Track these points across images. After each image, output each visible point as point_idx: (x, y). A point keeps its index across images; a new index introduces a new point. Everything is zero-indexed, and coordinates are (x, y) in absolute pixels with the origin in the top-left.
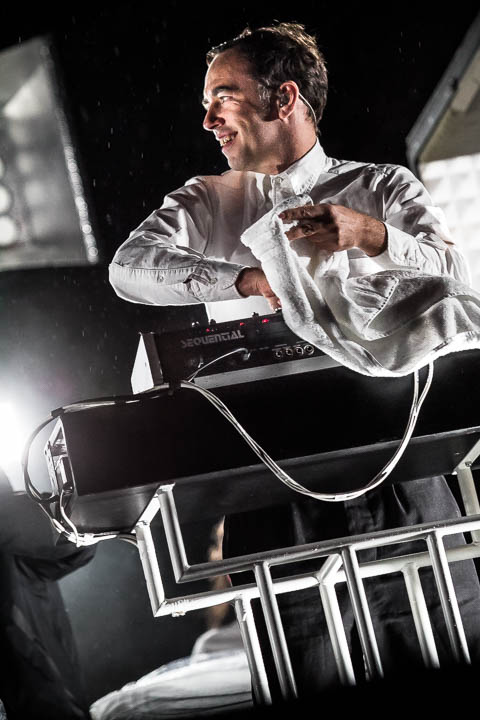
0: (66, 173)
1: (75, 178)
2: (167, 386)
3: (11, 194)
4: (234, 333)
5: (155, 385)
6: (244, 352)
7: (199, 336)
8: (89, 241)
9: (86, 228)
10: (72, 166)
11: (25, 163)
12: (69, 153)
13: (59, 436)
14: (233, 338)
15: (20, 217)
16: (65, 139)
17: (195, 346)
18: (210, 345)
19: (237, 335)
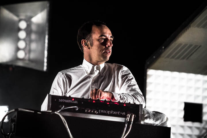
0: (44, 43)
1: (46, 45)
2: (51, 111)
3: (26, 44)
4: (75, 101)
5: (48, 110)
6: (76, 108)
7: (65, 99)
8: (45, 64)
9: (46, 60)
10: (47, 41)
11: (33, 36)
12: (47, 37)
13: (15, 117)
14: (74, 102)
15: (27, 51)
16: (47, 32)
17: (63, 102)
18: (67, 103)
19: (76, 102)
